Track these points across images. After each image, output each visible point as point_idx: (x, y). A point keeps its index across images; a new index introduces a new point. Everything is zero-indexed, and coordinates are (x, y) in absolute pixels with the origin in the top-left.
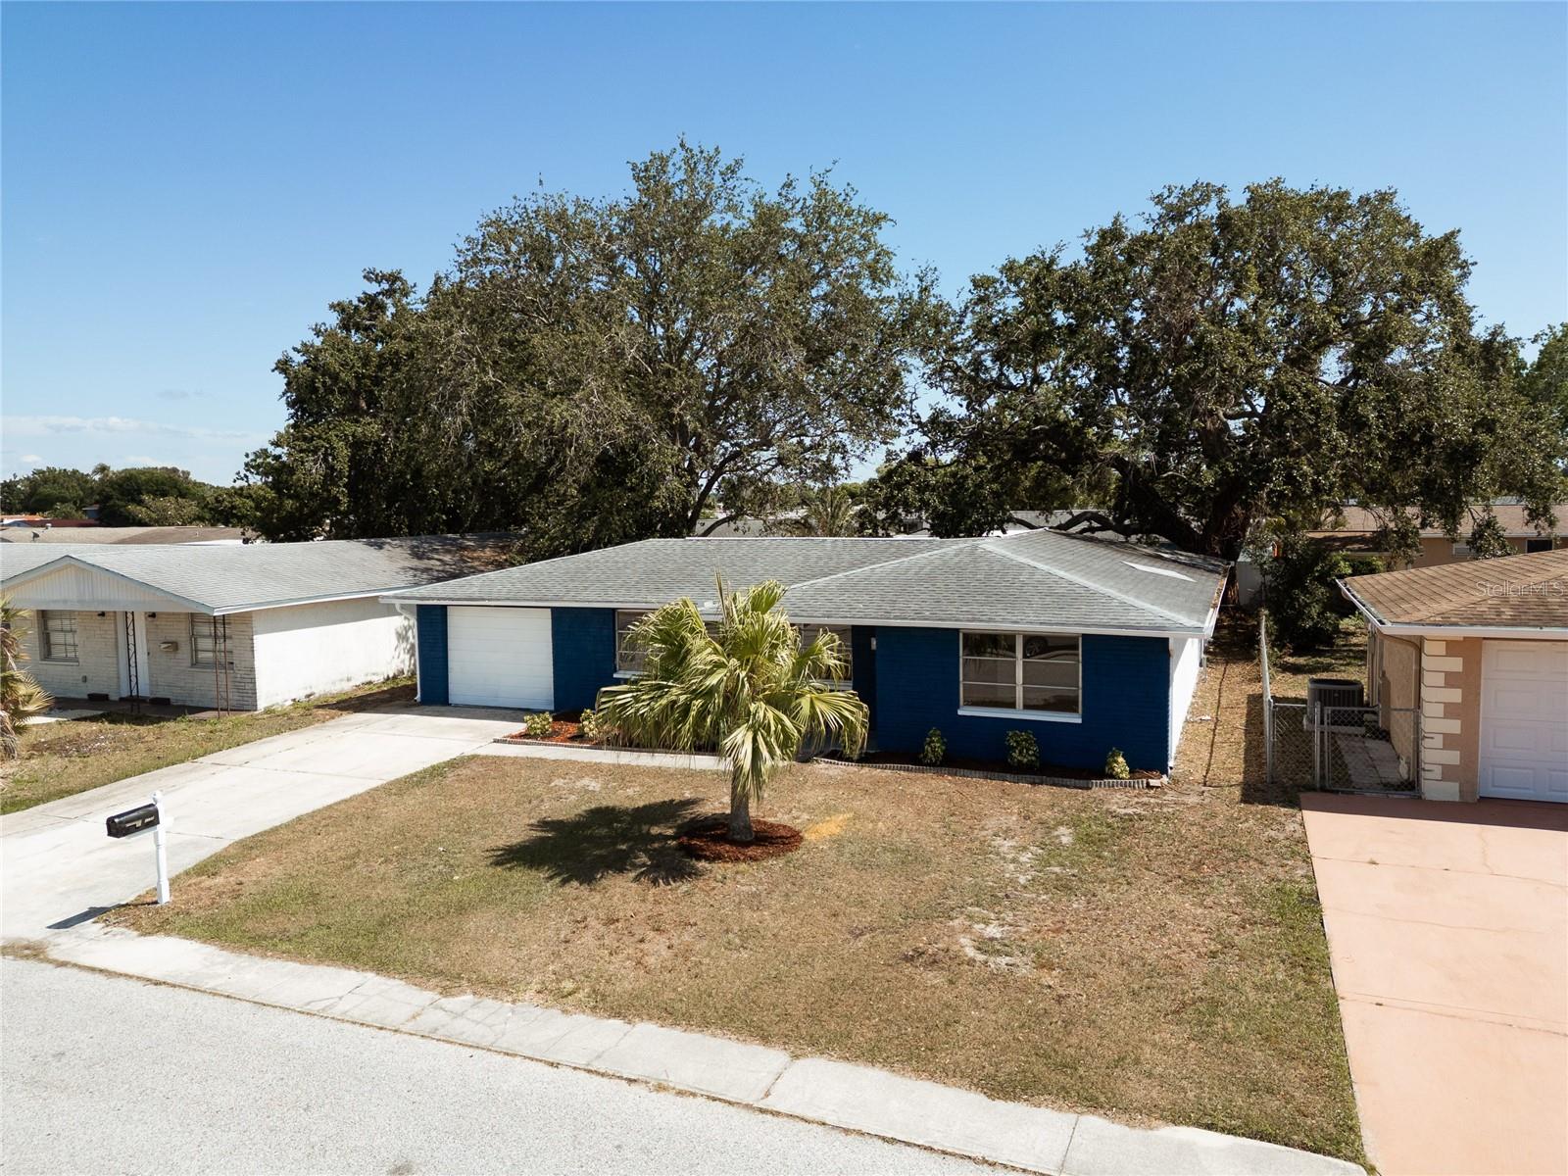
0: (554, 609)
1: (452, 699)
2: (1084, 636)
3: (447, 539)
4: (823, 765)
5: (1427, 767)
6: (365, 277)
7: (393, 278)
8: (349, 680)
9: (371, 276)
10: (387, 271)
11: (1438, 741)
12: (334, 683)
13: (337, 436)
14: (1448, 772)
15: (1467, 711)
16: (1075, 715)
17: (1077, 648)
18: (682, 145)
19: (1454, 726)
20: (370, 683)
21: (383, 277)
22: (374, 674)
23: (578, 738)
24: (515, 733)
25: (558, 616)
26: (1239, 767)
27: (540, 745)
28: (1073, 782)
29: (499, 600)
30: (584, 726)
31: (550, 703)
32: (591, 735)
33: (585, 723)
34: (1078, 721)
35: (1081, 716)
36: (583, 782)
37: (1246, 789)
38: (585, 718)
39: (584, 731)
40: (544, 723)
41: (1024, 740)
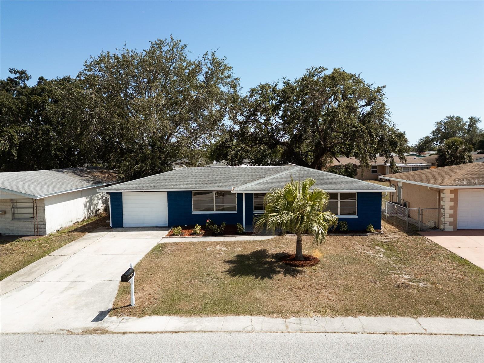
0: (168, 192)
1: (125, 225)
2: (358, 193)
4: (287, 236)
5: (446, 223)
6: (9, 71)
7: (22, 72)
8: (72, 221)
9: (12, 71)
10: (20, 70)
11: (448, 216)
13: (13, 131)
14: (451, 224)
15: (454, 208)
16: (355, 215)
17: (356, 196)
19: (452, 212)
20: (77, 222)
21: (18, 72)
22: (78, 219)
23: (194, 234)
24: (167, 235)
25: (170, 194)
26: (393, 227)
27: (182, 237)
28: (362, 234)
29: (149, 189)
30: (196, 230)
31: (166, 224)
32: (198, 233)
33: (197, 229)
34: (357, 217)
35: (357, 216)
36: (218, 248)
37: (404, 232)
38: (196, 228)
39: (196, 232)
40: (179, 230)
41: (345, 224)
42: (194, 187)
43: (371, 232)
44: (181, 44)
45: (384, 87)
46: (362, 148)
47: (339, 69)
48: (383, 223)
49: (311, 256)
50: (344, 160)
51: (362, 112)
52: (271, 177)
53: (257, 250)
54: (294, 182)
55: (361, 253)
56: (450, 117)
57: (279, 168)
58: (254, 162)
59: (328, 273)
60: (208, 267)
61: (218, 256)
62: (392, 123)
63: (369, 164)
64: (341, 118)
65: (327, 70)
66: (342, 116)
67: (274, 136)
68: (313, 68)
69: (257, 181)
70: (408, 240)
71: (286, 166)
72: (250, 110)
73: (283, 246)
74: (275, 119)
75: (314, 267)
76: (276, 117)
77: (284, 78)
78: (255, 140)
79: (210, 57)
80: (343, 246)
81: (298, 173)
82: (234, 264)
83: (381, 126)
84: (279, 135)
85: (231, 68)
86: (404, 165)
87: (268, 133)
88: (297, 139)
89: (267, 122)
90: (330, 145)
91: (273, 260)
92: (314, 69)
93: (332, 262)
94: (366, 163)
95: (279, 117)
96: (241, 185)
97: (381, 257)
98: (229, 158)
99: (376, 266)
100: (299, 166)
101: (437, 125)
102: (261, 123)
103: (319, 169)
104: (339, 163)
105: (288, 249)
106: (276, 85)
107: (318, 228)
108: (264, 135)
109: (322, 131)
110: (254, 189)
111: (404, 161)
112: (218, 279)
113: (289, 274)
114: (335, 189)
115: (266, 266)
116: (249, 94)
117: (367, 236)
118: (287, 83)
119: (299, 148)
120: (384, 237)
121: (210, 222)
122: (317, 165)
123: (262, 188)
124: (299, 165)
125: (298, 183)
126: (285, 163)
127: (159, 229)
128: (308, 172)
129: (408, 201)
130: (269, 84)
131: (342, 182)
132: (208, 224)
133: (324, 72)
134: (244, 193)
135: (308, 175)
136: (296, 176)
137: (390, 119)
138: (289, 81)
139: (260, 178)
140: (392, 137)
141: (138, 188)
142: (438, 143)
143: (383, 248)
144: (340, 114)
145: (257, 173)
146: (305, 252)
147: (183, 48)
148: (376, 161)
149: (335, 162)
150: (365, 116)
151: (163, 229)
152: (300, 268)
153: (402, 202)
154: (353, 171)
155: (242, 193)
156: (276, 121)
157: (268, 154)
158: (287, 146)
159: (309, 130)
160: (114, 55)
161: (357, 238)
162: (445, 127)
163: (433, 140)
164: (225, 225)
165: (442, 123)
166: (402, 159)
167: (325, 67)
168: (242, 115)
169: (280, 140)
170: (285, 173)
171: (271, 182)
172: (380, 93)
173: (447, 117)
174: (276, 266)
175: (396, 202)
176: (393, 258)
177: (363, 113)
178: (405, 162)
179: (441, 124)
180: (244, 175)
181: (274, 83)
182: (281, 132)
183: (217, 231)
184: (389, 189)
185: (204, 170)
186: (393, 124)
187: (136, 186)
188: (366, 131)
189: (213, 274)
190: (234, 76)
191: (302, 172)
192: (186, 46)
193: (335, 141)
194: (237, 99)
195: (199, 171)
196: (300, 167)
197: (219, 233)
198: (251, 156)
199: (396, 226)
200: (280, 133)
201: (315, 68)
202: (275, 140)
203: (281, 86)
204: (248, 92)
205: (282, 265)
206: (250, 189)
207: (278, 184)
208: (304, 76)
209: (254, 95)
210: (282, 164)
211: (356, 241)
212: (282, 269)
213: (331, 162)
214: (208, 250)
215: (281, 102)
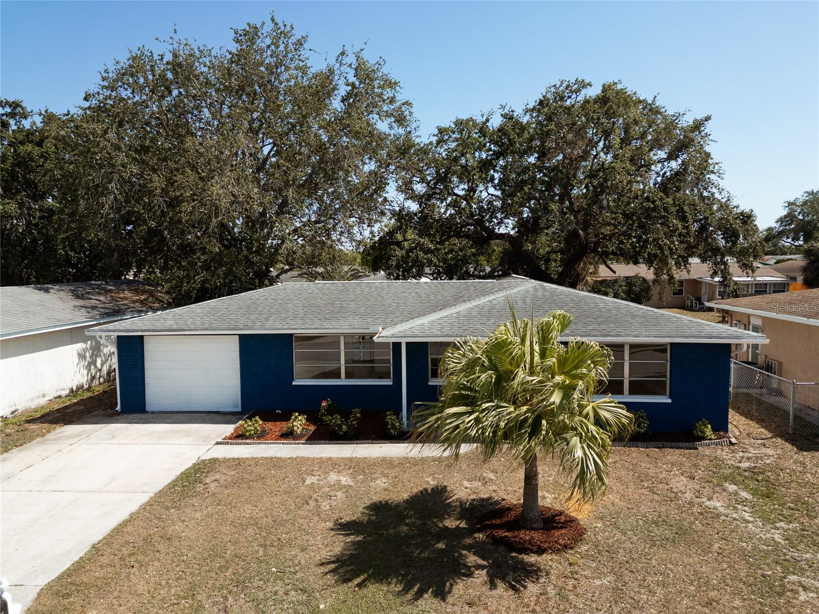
0: (241, 336)
1: (149, 407)
2: (672, 344)
3: (93, 285)
7: (15, 105)
8: (44, 396)
10: (11, 99)
12: (32, 400)
16: (665, 397)
17: (666, 352)
18: (273, 20)
20: (60, 397)
21: (8, 103)
22: (62, 390)
23: (288, 435)
24: (228, 434)
25: (245, 341)
26: (752, 423)
27: (260, 443)
28: (684, 444)
29: (198, 330)
30: (293, 426)
31: (237, 406)
32: (299, 432)
33: (295, 423)
34: (670, 401)
35: (670, 397)
36: (333, 477)
37: (786, 440)
38: (294, 420)
39: (293, 430)
40: (256, 425)
41: (642, 417)
42: (296, 327)
43: (704, 439)
44: (297, 35)
45: (708, 119)
46: (665, 244)
47: (615, 84)
48: (734, 417)
49: (561, 513)
50: (624, 270)
51: (663, 171)
52: (469, 305)
53: (425, 486)
54: (519, 321)
55: (691, 503)
56: (813, 192)
57: (489, 285)
58: (441, 273)
59: (611, 578)
60: (290, 544)
61: (325, 505)
62: (726, 193)
63: (675, 276)
64: (621, 182)
65: (591, 86)
66: (621, 178)
67: (484, 221)
68: (562, 83)
69: (437, 313)
70: (803, 464)
71: (505, 281)
72: (437, 173)
73: (492, 476)
74: (486, 189)
75: (570, 555)
76: (490, 185)
77: (503, 107)
78: (448, 229)
79: (351, 59)
80: (640, 479)
81: (530, 296)
82: (357, 533)
83: (702, 198)
84: (495, 220)
85: (395, 83)
86: (749, 279)
87: (472, 215)
88: (528, 228)
89: (469, 195)
90: (595, 240)
91: (463, 525)
92: (564, 85)
93: (619, 535)
94: (668, 275)
95: (495, 187)
96: (402, 322)
97: (749, 522)
98: (392, 265)
99: (744, 554)
100: (533, 281)
101: (789, 206)
102: (458, 196)
103: (573, 285)
104: (613, 274)
105: (503, 488)
106: (487, 120)
107: (585, 454)
108: (464, 221)
109: (579, 211)
110: (427, 332)
111: (750, 272)
112: (304, 591)
113: (503, 579)
114: (618, 336)
115: (441, 546)
116: (434, 139)
117: (697, 449)
118: (509, 117)
119: (533, 243)
120: (741, 454)
121: (329, 405)
122: (569, 278)
123: (446, 330)
124: (532, 278)
125: (529, 326)
126: (505, 274)
127: (219, 418)
128: (553, 293)
129: (778, 359)
130: (474, 118)
131: (634, 317)
132: (325, 410)
133: (584, 91)
134: (404, 341)
135: (553, 301)
136: (524, 303)
137: (722, 184)
138: (513, 111)
139: (444, 306)
140: (728, 221)
141: (175, 327)
142: (789, 240)
143: (746, 488)
144: (619, 173)
145: (439, 296)
146: (547, 499)
147: (300, 43)
148: (689, 272)
149: (604, 272)
150: (669, 179)
151: (228, 417)
152: (532, 559)
153: (761, 360)
154: (643, 291)
155: (401, 343)
156: (489, 194)
157: (470, 257)
158: (510, 242)
159: (554, 207)
160: (160, 58)
161: (673, 455)
162: (802, 210)
163: (781, 234)
164: (358, 415)
165: (798, 204)
166: (746, 267)
167: (587, 81)
168: (423, 180)
169: (496, 231)
170: (501, 295)
171: (469, 316)
172: (700, 133)
173: (807, 192)
174: (469, 548)
175: (745, 360)
176: (782, 524)
177: (665, 173)
178: (753, 272)
179: (797, 206)
180: (411, 300)
181: (482, 116)
182: (499, 215)
183: (341, 428)
184: (749, 337)
185: (329, 289)
186: (727, 196)
187: (172, 322)
188: (673, 209)
189: (295, 573)
190: (401, 98)
191: (540, 294)
192: (304, 38)
193: (607, 230)
194: (410, 147)
195: (317, 291)
196: (533, 283)
197: (346, 433)
198: (435, 260)
199: (760, 421)
200: (496, 217)
201: (566, 83)
202: (486, 229)
203: (496, 122)
204: (434, 135)
205: (483, 542)
206: (417, 333)
207: (484, 320)
208: (544, 97)
209: (445, 142)
210: (499, 277)
211: (673, 464)
212: (484, 560)
213: (595, 272)
214: (308, 482)
215: (498, 155)
